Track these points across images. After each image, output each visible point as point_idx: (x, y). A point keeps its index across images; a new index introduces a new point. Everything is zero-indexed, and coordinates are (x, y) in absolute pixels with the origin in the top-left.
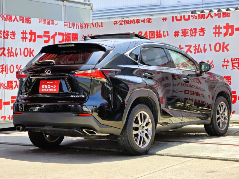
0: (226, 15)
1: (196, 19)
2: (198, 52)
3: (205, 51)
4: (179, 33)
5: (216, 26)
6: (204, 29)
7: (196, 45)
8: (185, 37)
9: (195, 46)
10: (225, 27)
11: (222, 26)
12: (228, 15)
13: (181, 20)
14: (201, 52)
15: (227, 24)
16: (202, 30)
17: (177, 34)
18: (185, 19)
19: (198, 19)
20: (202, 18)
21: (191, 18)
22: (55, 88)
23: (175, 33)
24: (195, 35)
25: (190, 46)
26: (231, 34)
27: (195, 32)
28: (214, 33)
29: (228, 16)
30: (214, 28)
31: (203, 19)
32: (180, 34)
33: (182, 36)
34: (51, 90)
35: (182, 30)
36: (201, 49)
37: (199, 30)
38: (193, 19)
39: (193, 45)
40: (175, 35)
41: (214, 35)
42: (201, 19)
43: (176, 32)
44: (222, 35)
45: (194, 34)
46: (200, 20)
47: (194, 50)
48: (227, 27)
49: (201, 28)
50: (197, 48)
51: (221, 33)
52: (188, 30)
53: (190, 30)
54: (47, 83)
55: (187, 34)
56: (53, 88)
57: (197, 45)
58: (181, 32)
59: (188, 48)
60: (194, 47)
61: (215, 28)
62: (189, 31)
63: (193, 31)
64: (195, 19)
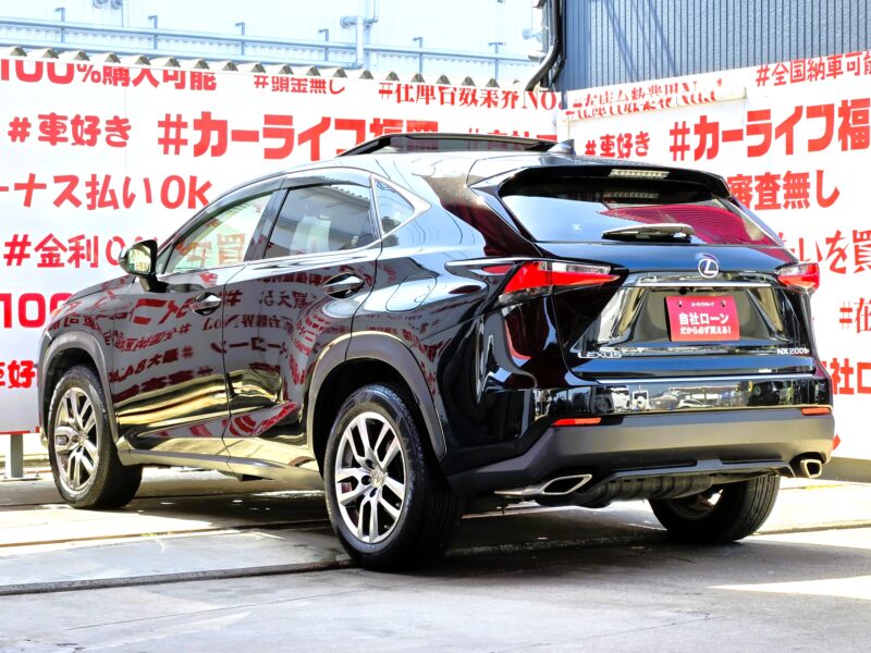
0: (204, 82)
1: (98, 81)
2: (103, 204)
3: (129, 201)
4: (29, 125)
5: (168, 116)
6: (126, 121)
7: (94, 176)
8: (53, 143)
9: (93, 183)
10: (198, 125)
11: (189, 118)
12: (210, 83)
13: (36, 77)
14: (114, 203)
15: (206, 115)
16: (120, 126)
17: (20, 129)
18: (54, 78)
19: (104, 82)
20: (120, 83)
21: (78, 75)
22: (726, 324)
23: (11, 124)
24: (92, 143)
25: (73, 180)
26: (219, 151)
27: (93, 131)
28: (161, 141)
29: (208, 88)
30: (161, 124)
31: (123, 85)
32: (35, 131)
33: (41, 139)
34: (713, 329)
35: (41, 117)
36: (112, 192)
37: (108, 122)
38: (84, 80)
39: (84, 178)
40: (13, 135)
41: (162, 146)
42: (116, 84)
43: (15, 123)
44: (187, 150)
45: (87, 137)
46: (110, 87)
47: (89, 195)
48: (206, 123)
49: (116, 118)
50: (99, 188)
51: (185, 142)
52: (65, 118)
53: (73, 122)
54: (693, 304)
55: (59, 133)
56: (722, 326)
57: (100, 180)
58: (35, 123)
59: (65, 185)
60: (88, 184)
61: (166, 124)
62: (68, 124)
63: (86, 124)
64: (93, 80)
